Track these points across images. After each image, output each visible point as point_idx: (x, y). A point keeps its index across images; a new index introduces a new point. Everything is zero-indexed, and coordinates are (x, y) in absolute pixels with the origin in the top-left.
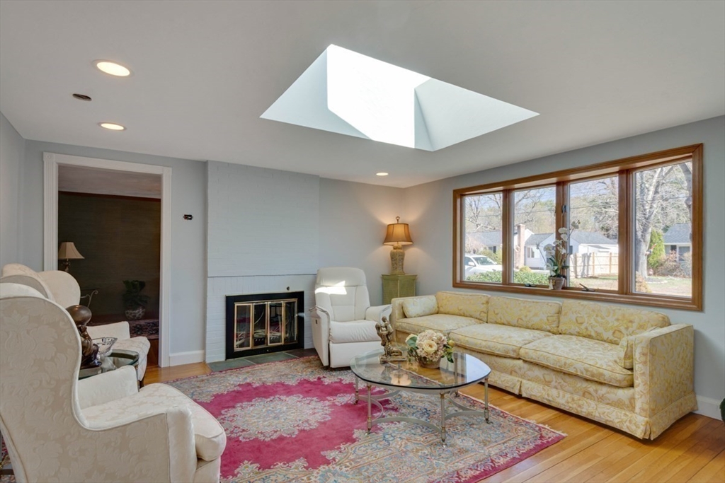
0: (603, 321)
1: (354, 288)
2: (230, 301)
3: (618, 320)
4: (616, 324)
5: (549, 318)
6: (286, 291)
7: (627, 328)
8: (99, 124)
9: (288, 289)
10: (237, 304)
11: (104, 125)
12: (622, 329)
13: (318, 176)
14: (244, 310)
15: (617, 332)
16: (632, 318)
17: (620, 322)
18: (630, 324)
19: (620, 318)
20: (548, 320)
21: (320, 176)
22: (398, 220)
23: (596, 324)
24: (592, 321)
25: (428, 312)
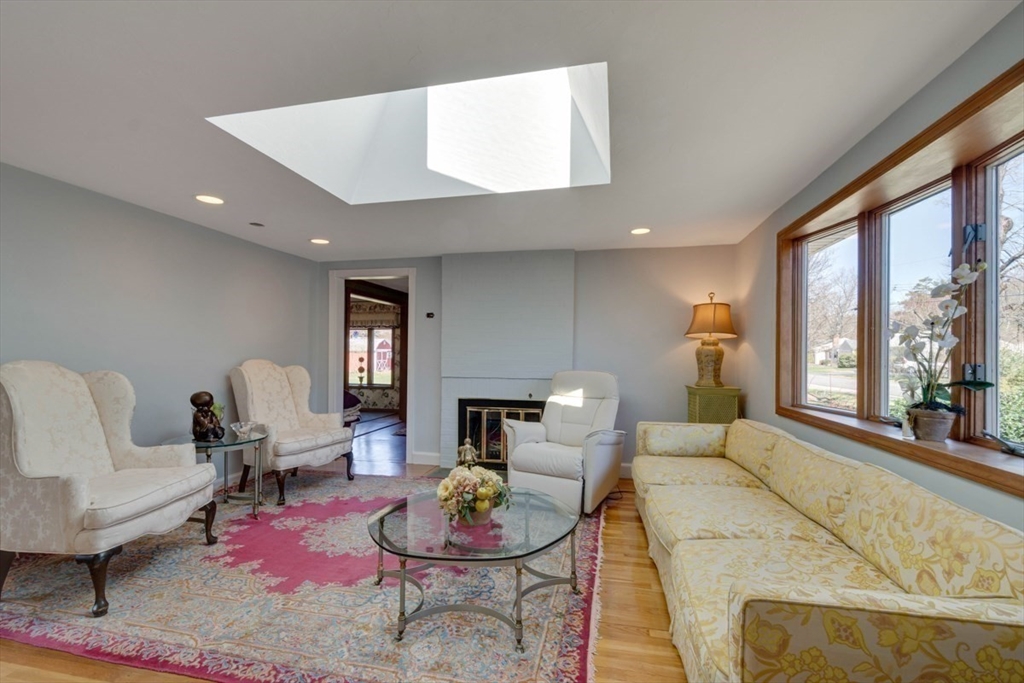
0: (905, 535)
1: (599, 401)
2: (463, 404)
3: (933, 542)
4: (928, 552)
5: (832, 501)
6: (527, 398)
7: (949, 574)
8: (310, 240)
9: (530, 395)
10: (469, 409)
11: (313, 241)
12: (938, 570)
13: (573, 250)
14: (477, 417)
15: (925, 576)
16: (965, 547)
17: (938, 549)
18: (956, 564)
19: (940, 537)
20: (829, 505)
21: (577, 249)
22: (711, 298)
23: (890, 541)
24: (884, 530)
25: (692, 450)
